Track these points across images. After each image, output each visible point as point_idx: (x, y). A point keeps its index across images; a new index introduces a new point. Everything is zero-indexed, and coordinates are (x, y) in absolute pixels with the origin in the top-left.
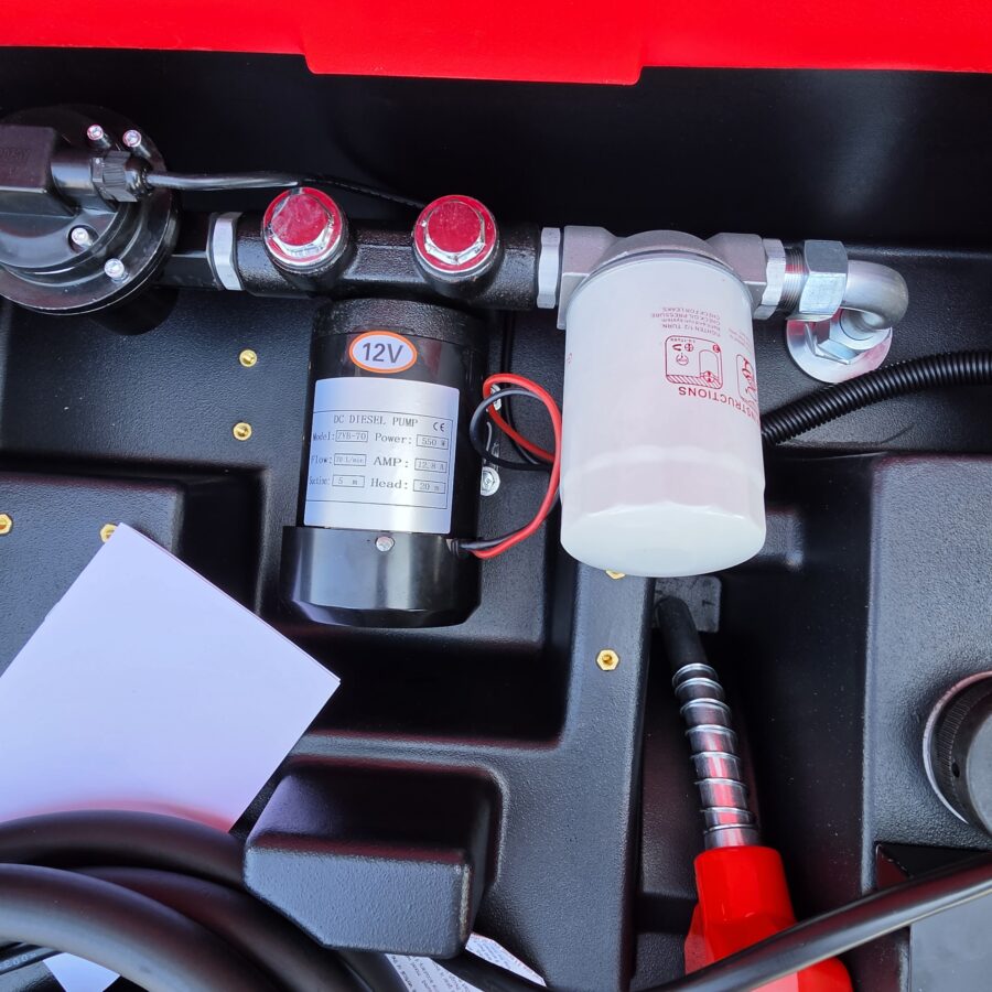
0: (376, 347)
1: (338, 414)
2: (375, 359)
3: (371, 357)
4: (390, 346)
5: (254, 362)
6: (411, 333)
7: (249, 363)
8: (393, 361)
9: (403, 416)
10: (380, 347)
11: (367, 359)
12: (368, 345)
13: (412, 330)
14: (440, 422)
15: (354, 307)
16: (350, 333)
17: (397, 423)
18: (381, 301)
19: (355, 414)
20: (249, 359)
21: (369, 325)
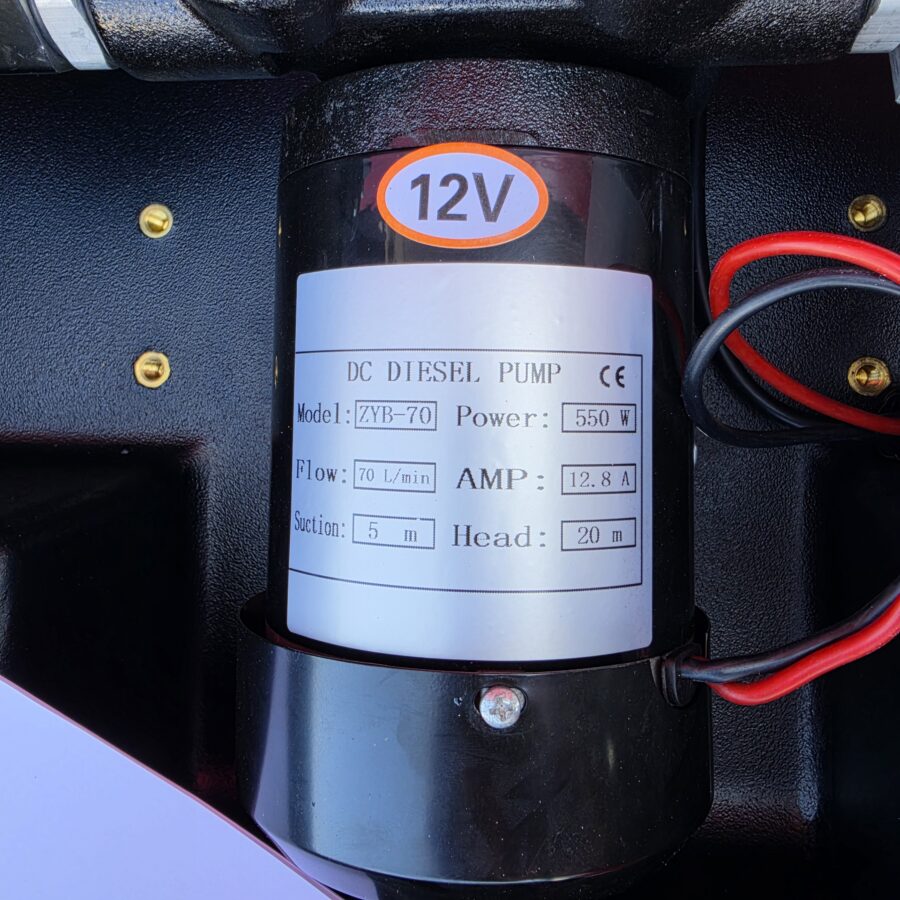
0: (445, 181)
1: (359, 358)
2: (443, 214)
3: (433, 208)
4: (480, 181)
5: (168, 227)
6: (529, 141)
7: (160, 230)
8: (491, 215)
9: (523, 359)
10: (455, 185)
11: (423, 214)
12: (423, 181)
13: (533, 134)
14: (615, 363)
15: (382, 87)
16: (374, 152)
17: (510, 377)
18: (450, 66)
19: (401, 358)
20: (158, 223)
21: (424, 128)
